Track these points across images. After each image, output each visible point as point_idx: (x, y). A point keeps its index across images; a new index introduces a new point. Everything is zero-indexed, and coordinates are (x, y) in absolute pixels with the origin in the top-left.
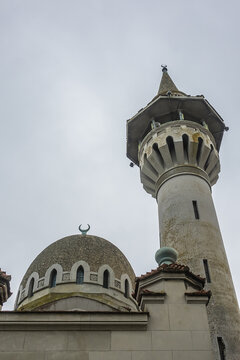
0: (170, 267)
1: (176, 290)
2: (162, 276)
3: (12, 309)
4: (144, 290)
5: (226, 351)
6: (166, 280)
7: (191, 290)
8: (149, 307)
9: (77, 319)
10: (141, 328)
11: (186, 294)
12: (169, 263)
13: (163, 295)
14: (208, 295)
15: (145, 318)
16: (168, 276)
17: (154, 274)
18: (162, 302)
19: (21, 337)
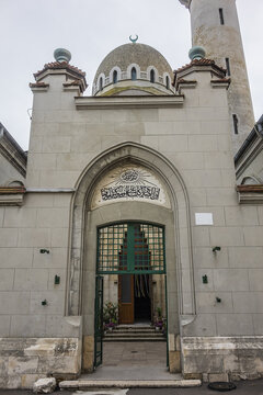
0: (200, 62)
1: (204, 78)
2: (194, 68)
3: (90, 95)
4: (180, 80)
5: (239, 124)
6: (197, 71)
7: (215, 78)
8: (184, 92)
10: (179, 106)
11: (212, 82)
12: (199, 59)
13: (195, 82)
14: (229, 81)
15: (181, 99)
16: (199, 68)
17: (188, 67)
18: (194, 87)
19: (98, 113)
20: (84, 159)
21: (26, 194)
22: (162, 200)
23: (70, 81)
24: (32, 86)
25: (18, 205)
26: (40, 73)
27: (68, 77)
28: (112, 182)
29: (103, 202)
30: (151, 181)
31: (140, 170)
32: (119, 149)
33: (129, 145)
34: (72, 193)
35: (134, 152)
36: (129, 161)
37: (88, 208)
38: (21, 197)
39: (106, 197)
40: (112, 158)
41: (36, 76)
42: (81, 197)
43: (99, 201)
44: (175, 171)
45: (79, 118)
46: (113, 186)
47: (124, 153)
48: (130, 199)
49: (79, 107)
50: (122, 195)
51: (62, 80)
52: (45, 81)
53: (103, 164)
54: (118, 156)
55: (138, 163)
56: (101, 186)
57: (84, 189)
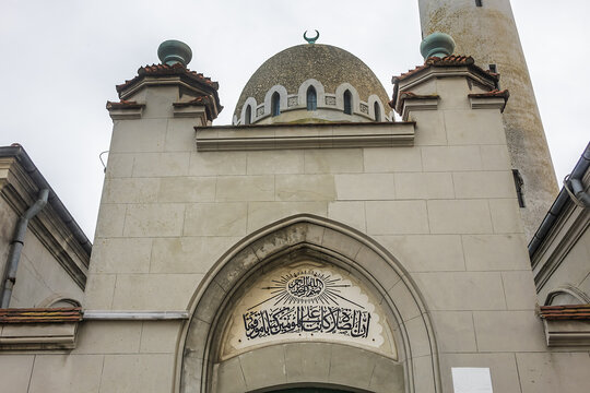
0: (442, 59)
1: (454, 92)
2: (433, 72)
4: (409, 93)
6: (439, 78)
7: (476, 90)
8: (414, 116)
9: (315, 133)
10: (406, 142)
11: (470, 96)
12: (441, 56)
13: (437, 98)
14: (505, 96)
15: (410, 130)
16: (443, 72)
17: (420, 71)
18: (435, 108)
19: (241, 158)
20: (210, 250)
21: (83, 323)
22: (377, 339)
23: (187, 99)
24: (112, 107)
25: (63, 348)
26: (129, 84)
27: (183, 90)
28: (266, 300)
29: (247, 343)
30: (352, 296)
31: (327, 273)
32: (283, 229)
33: (304, 222)
34: (181, 321)
35: (315, 236)
36: (305, 253)
37: (214, 355)
38: (70, 330)
39: (254, 330)
40: (269, 248)
41: (120, 89)
42: (201, 331)
43: (239, 340)
44: (403, 275)
45: (204, 168)
46: (269, 307)
47: (294, 238)
48: (306, 336)
49: (202, 147)
50: (289, 328)
51: (173, 96)
52: (139, 99)
53: (250, 260)
54: (280, 243)
55: (324, 259)
56: (243, 308)
57: (206, 315)
